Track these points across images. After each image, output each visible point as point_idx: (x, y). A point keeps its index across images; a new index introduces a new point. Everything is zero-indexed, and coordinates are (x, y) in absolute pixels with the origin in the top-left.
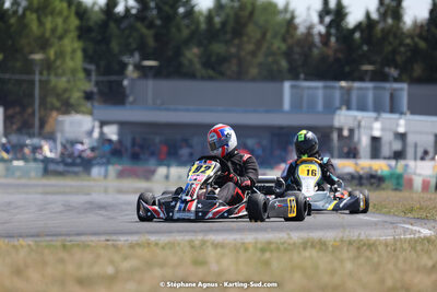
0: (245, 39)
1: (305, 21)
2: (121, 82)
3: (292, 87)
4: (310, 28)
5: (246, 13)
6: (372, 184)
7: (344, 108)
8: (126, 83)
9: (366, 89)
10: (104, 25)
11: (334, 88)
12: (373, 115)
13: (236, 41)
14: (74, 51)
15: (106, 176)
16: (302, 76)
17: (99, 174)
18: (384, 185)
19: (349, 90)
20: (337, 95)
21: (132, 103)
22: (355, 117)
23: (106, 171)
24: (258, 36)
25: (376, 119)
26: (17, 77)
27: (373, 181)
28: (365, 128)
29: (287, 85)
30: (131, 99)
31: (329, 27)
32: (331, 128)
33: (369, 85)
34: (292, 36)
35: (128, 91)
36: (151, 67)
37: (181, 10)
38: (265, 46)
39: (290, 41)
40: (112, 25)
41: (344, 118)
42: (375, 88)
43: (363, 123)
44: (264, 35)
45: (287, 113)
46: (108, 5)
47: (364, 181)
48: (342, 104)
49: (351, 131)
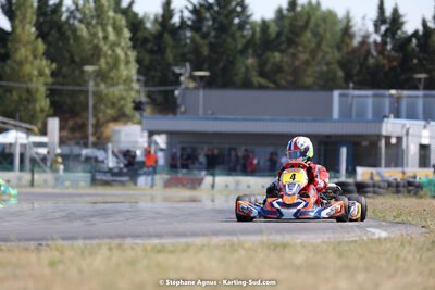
0: (300, 48)
1: (360, 30)
2: (173, 92)
3: (341, 96)
4: (366, 37)
5: (301, 23)
6: (409, 192)
7: (392, 116)
8: (177, 93)
9: (417, 97)
10: (159, 36)
11: (383, 96)
12: (423, 123)
13: (291, 51)
14: (127, 63)
15: (152, 186)
16: (351, 85)
17: (146, 184)
18: (422, 193)
19: (398, 99)
20: (387, 103)
21: (183, 113)
22: (404, 125)
23: (153, 180)
24: (313, 45)
25: (425, 127)
26: (70, 88)
27: (410, 188)
28: (413, 135)
29: (336, 94)
30: (182, 109)
31: (384, 35)
32: (379, 136)
33: (420, 93)
34: (347, 45)
35: (179, 101)
36: (202, 78)
37: (236, 21)
38: (320, 55)
39: (345, 49)
40: (167, 37)
41: (391, 127)
42: (425, 96)
43: (411, 131)
44: (319, 44)
45: (335, 121)
46: (163, 16)
47: (401, 189)
48: (391, 112)
49: (399, 139)
